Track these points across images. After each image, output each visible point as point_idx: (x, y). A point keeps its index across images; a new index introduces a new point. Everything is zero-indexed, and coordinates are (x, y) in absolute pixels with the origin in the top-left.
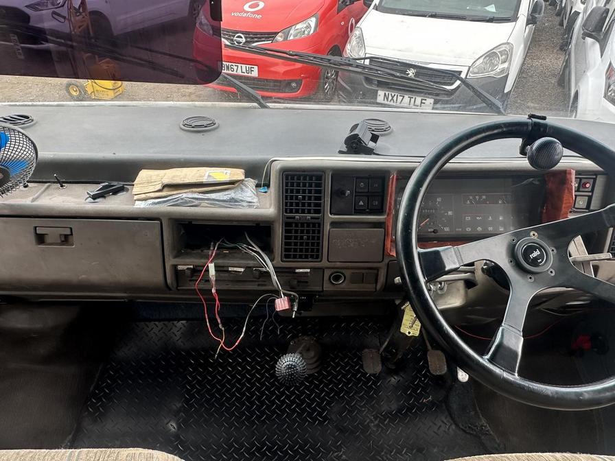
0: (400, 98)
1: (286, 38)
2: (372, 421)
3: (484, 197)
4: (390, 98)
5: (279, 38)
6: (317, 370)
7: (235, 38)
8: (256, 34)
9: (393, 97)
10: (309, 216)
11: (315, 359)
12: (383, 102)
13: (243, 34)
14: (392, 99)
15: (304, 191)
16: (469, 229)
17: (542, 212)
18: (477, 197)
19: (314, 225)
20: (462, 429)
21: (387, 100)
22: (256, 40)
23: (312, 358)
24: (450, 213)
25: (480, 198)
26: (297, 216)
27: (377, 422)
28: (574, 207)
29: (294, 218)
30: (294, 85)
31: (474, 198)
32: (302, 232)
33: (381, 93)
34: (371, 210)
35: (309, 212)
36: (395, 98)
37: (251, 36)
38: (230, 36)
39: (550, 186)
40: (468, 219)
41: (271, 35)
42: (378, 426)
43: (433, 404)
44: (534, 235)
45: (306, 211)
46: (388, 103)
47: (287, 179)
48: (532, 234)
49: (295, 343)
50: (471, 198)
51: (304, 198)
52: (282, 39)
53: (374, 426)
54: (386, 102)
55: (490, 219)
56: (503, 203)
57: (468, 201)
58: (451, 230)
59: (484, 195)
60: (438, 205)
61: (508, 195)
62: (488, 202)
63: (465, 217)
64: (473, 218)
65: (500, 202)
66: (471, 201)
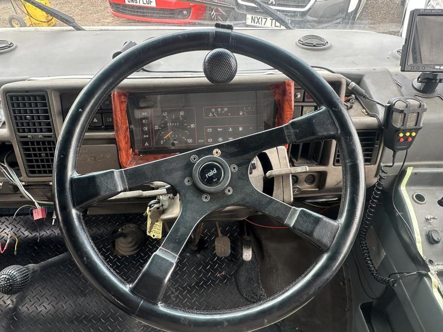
0: (264, 20)
2: (173, 293)
3: (226, 109)
4: (256, 20)
6: (136, 251)
9: (258, 20)
10: (40, 135)
11: (132, 244)
12: (251, 24)
14: (258, 21)
15: (31, 111)
16: (210, 140)
17: (274, 122)
18: (219, 110)
19: (49, 143)
20: (246, 298)
21: (254, 21)
23: (130, 243)
24: (192, 126)
25: (222, 110)
26: (30, 135)
27: (177, 293)
29: (26, 137)
30: (185, 12)
31: (216, 110)
32: (40, 149)
33: (249, 17)
34: (106, 126)
35: (41, 131)
36: (260, 21)
40: (210, 130)
42: (177, 297)
43: (224, 277)
44: (217, 153)
45: (38, 130)
46: (255, 25)
47: (12, 99)
48: (215, 151)
49: (122, 229)
50: (213, 110)
51: (33, 118)
53: (174, 297)
54: (253, 24)
55: (231, 130)
56: (244, 114)
57: (211, 114)
58: (194, 141)
59: (226, 107)
60: (181, 119)
61: (249, 106)
62: (229, 114)
63: (206, 129)
64: (215, 129)
65: (241, 114)
66: (213, 113)
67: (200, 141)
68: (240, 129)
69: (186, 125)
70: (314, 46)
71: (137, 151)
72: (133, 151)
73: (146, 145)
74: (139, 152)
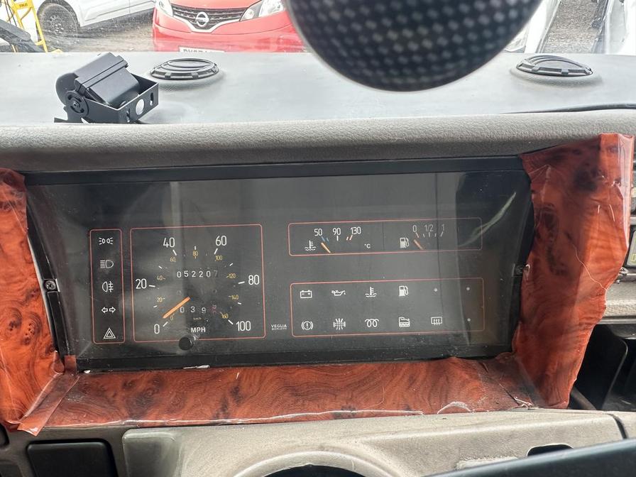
1: (257, 15)
3: (357, 230)
5: (248, 15)
7: (197, 18)
8: (220, 11)
13: (206, 12)
16: (307, 326)
17: (519, 278)
22: (221, 18)
24: (253, 280)
25: (346, 231)
28: (625, 266)
31: (328, 233)
37: (215, 14)
38: (192, 15)
39: (545, 195)
40: (306, 294)
41: (237, 12)
50: (319, 232)
52: (251, 17)
55: (371, 293)
56: (412, 247)
57: (310, 243)
58: (257, 329)
59: (357, 225)
60: (219, 258)
61: (428, 223)
62: (368, 246)
63: (297, 290)
64: (322, 292)
65: (403, 244)
66: (317, 242)
67: (275, 327)
68: (402, 293)
69: (232, 276)
70: (564, 75)
71: (73, 359)
72: (61, 358)
73: (106, 337)
74: (77, 360)
